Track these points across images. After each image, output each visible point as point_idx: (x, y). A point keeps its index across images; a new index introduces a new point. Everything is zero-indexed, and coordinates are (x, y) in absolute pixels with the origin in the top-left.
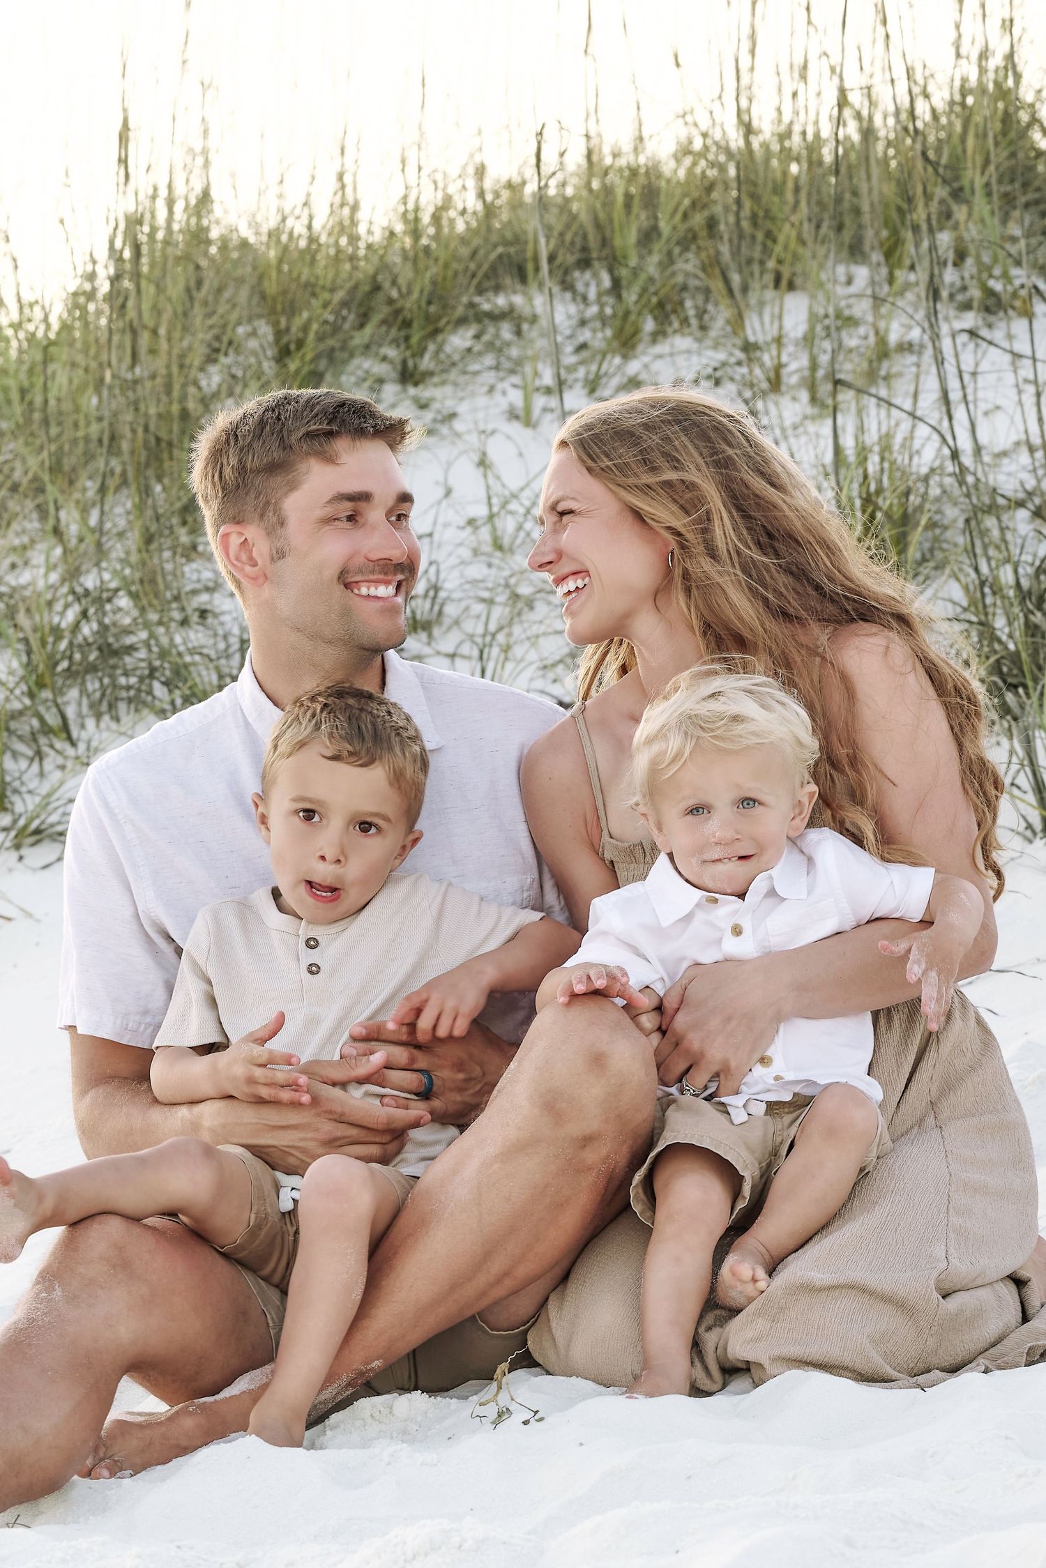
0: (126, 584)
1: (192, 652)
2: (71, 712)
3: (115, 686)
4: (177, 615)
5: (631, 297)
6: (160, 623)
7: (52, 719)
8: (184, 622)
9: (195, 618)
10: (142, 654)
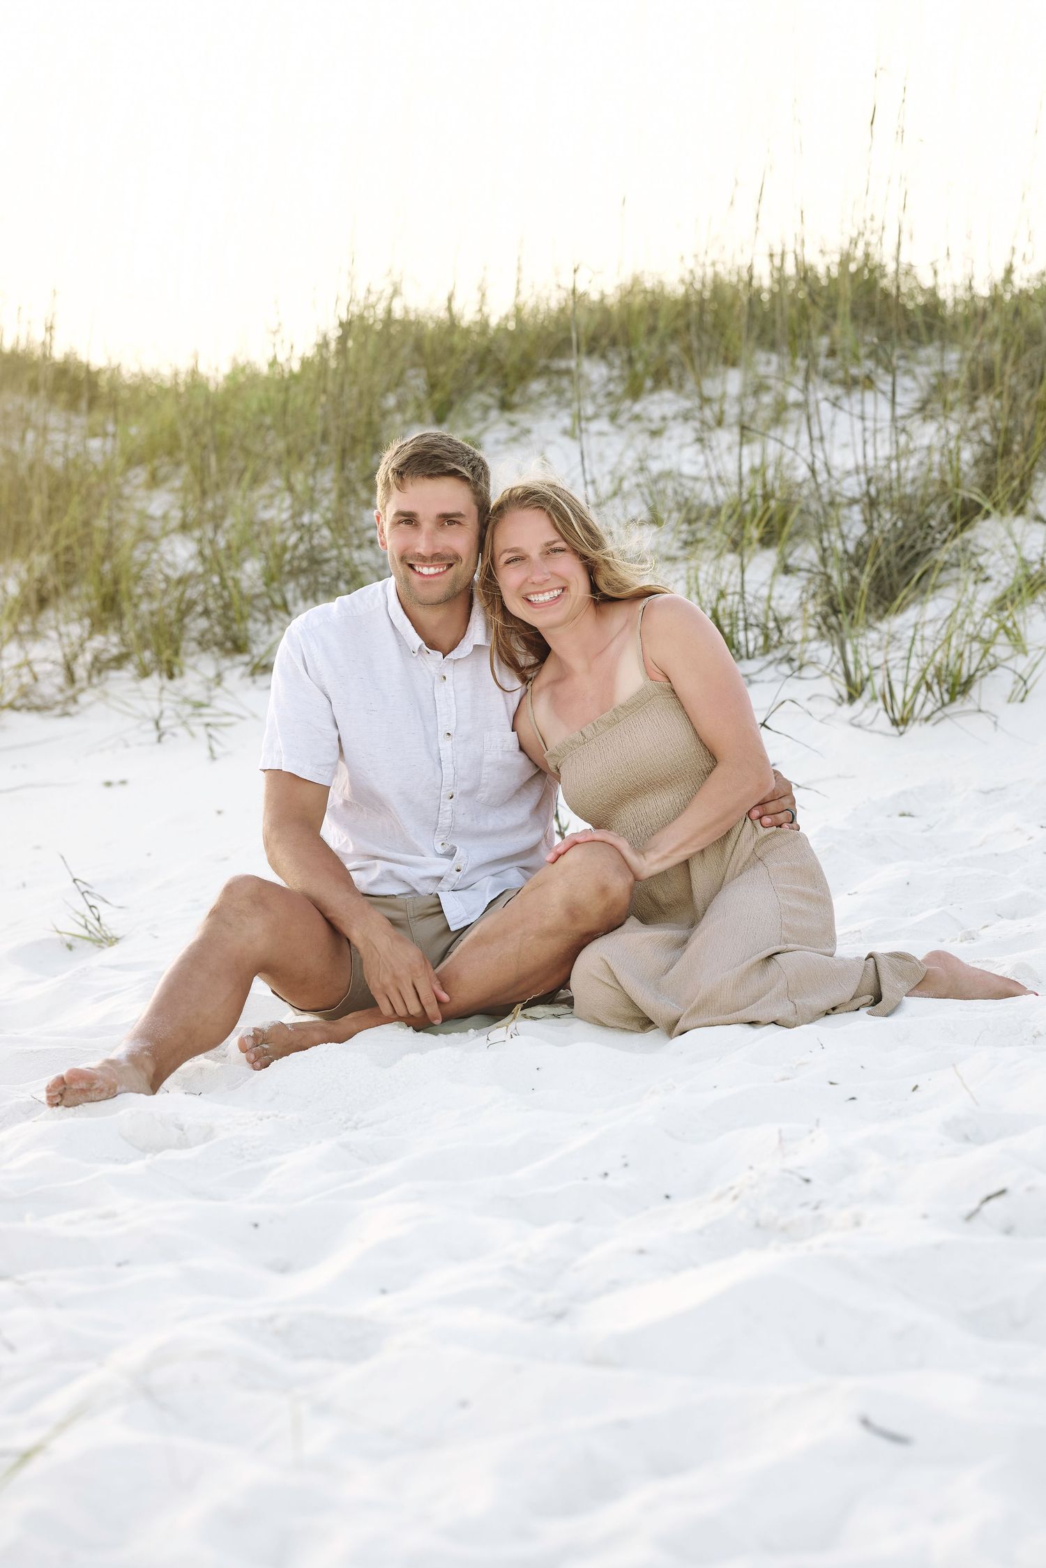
0: (327, 523)
1: (363, 564)
2: (289, 596)
3: (317, 582)
4: (356, 542)
5: (639, 366)
6: (345, 545)
7: (278, 600)
8: (360, 547)
9: (367, 543)
10: (334, 564)
